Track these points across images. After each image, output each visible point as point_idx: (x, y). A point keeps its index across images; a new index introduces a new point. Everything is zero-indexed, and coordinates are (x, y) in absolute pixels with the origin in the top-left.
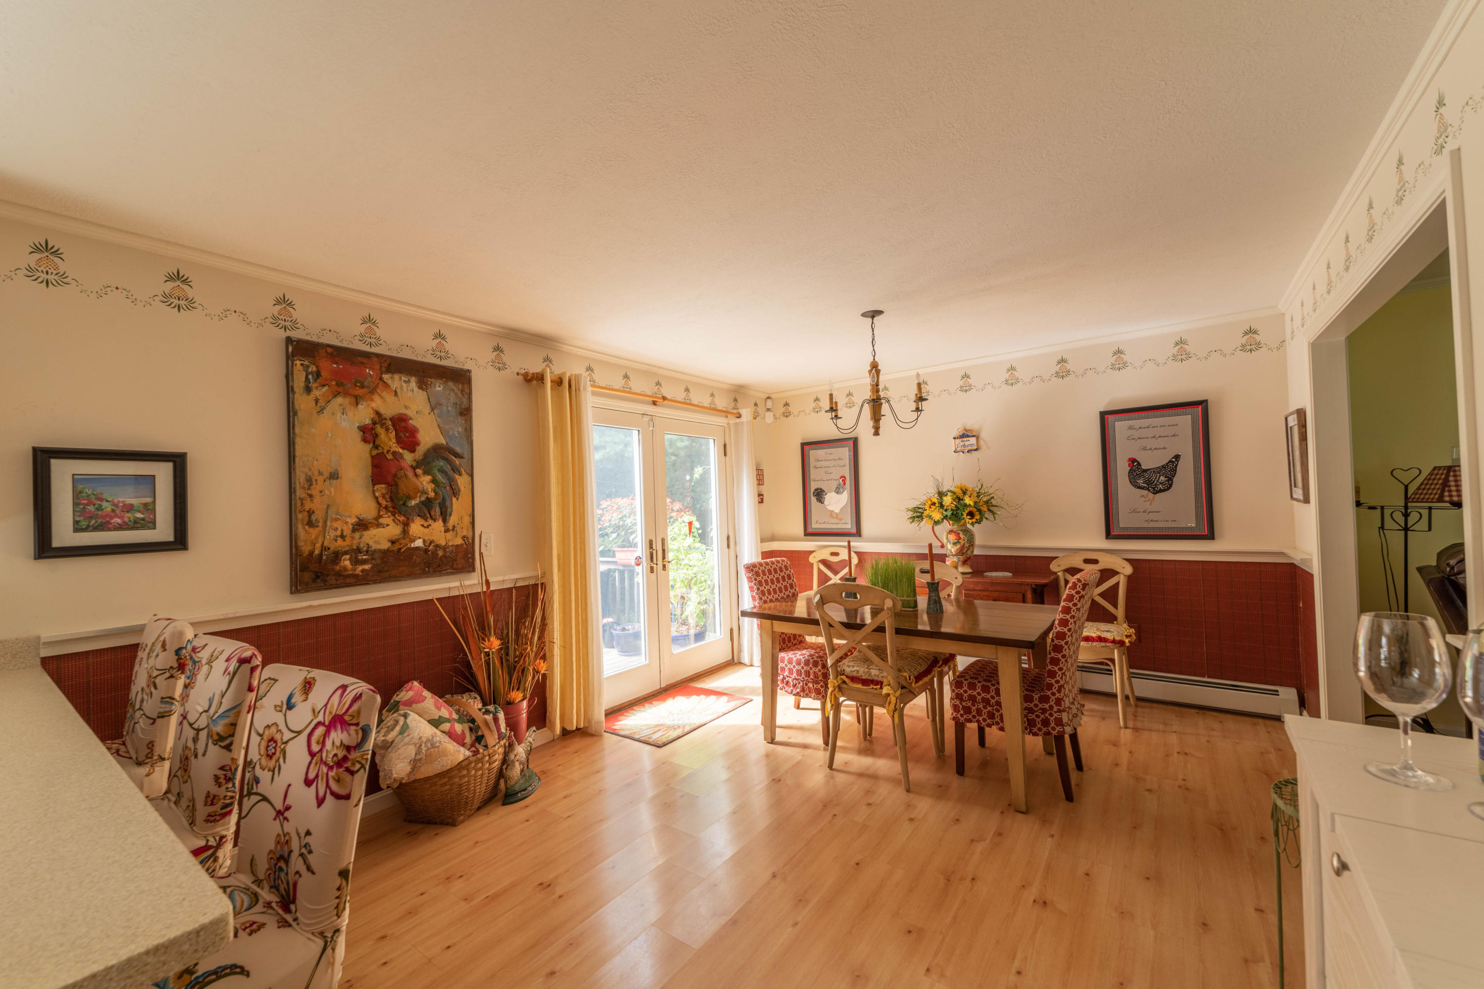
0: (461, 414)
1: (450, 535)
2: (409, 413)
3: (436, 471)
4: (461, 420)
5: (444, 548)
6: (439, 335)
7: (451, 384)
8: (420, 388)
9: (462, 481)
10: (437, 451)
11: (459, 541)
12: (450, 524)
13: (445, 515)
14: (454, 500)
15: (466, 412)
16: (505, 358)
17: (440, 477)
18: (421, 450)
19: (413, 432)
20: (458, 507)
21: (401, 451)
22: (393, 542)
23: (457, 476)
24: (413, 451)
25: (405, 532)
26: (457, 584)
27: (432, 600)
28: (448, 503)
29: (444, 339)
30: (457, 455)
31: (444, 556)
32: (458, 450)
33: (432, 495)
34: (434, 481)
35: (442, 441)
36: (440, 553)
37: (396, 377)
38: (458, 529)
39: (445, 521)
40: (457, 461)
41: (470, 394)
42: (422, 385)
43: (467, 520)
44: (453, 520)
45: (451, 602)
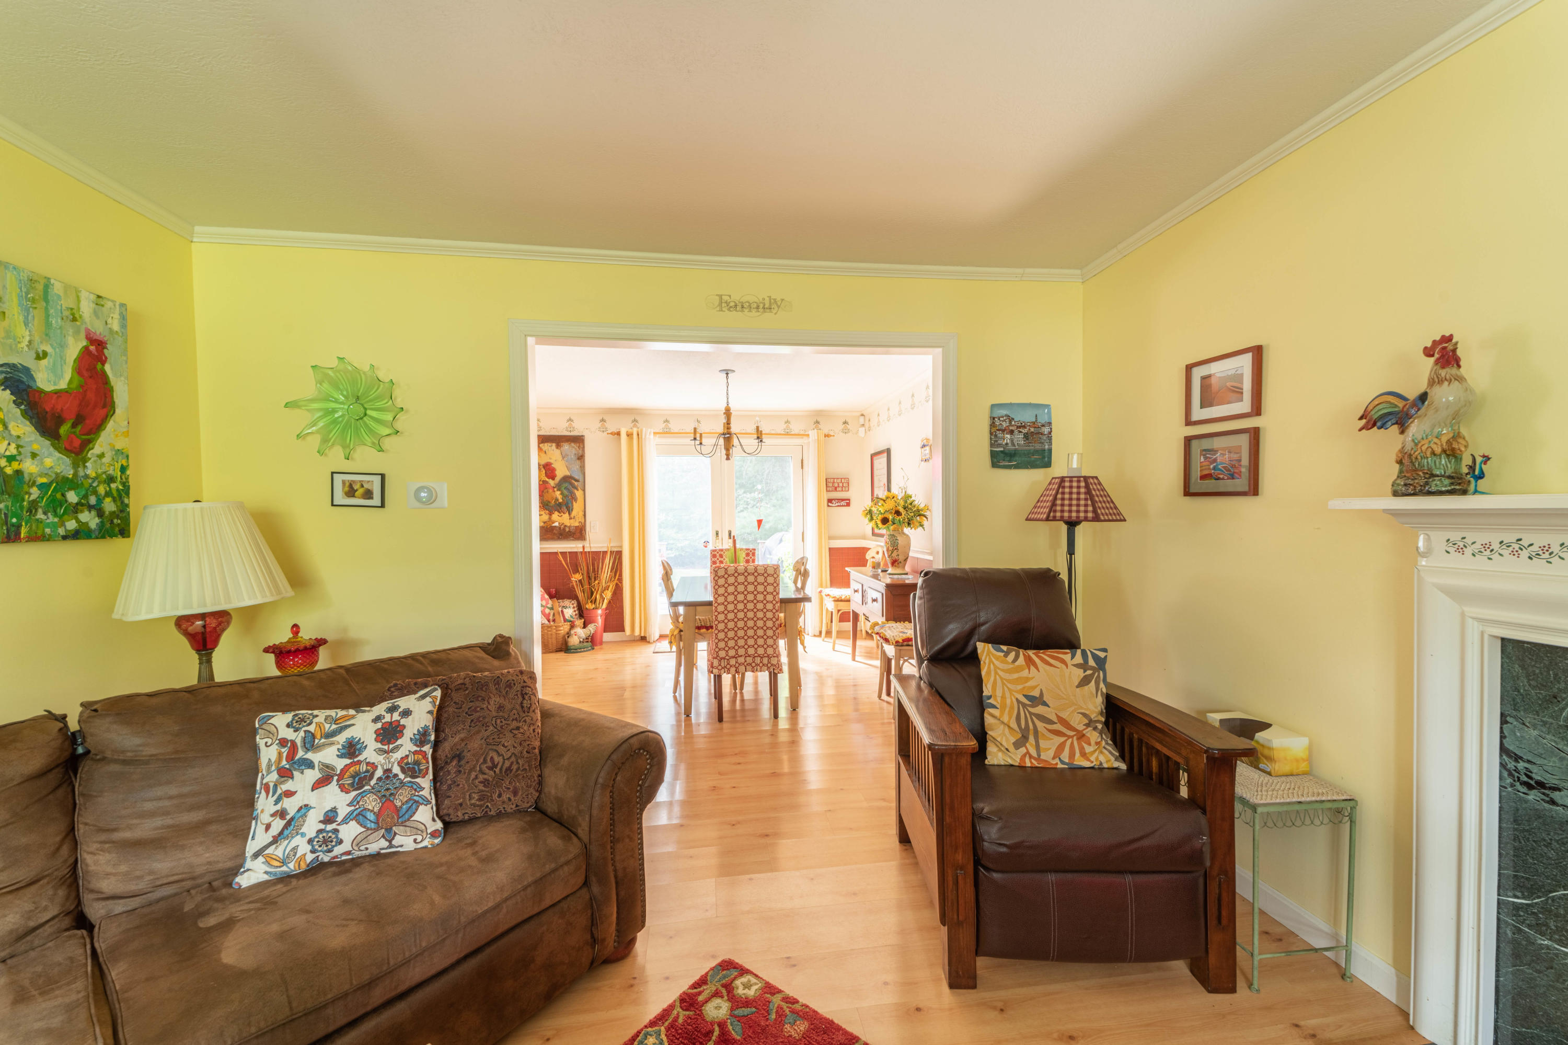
0: (579, 459)
1: (572, 521)
2: (552, 461)
3: (563, 489)
4: (578, 462)
5: (569, 527)
6: (570, 420)
7: (573, 444)
8: (557, 448)
9: (579, 494)
10: (566, 479)
11: (577, 524)
12: (572, 516)
13: (570, 510)
14: (574, 503)
15: (581, 458)
16: (607, 425)
17: (565, 492)
18: (558, 479)
19: (554, 470)
20: (577, 507)
21: (547, 480)
22: (544, 523)
23: (576, 491)
24: (553, 479)
25: (550, 518)
26: (574, 546)
27: (556, 553)
28: (570, 505)
29: (572, 421)
30: (577, 481)
31: (569, 531)
32: (577, 477)
33: (561, 500)
34: (562, 494)
35: (568, 473)
36: (567, 530)
37: (546, 444)
38: (577, 518)
39: (569, 514)
40: (576, 483)
41: (584, 447)
42: (558, 446)
43: (581, 514)
44: (574, 513)
45: (574, 555)
